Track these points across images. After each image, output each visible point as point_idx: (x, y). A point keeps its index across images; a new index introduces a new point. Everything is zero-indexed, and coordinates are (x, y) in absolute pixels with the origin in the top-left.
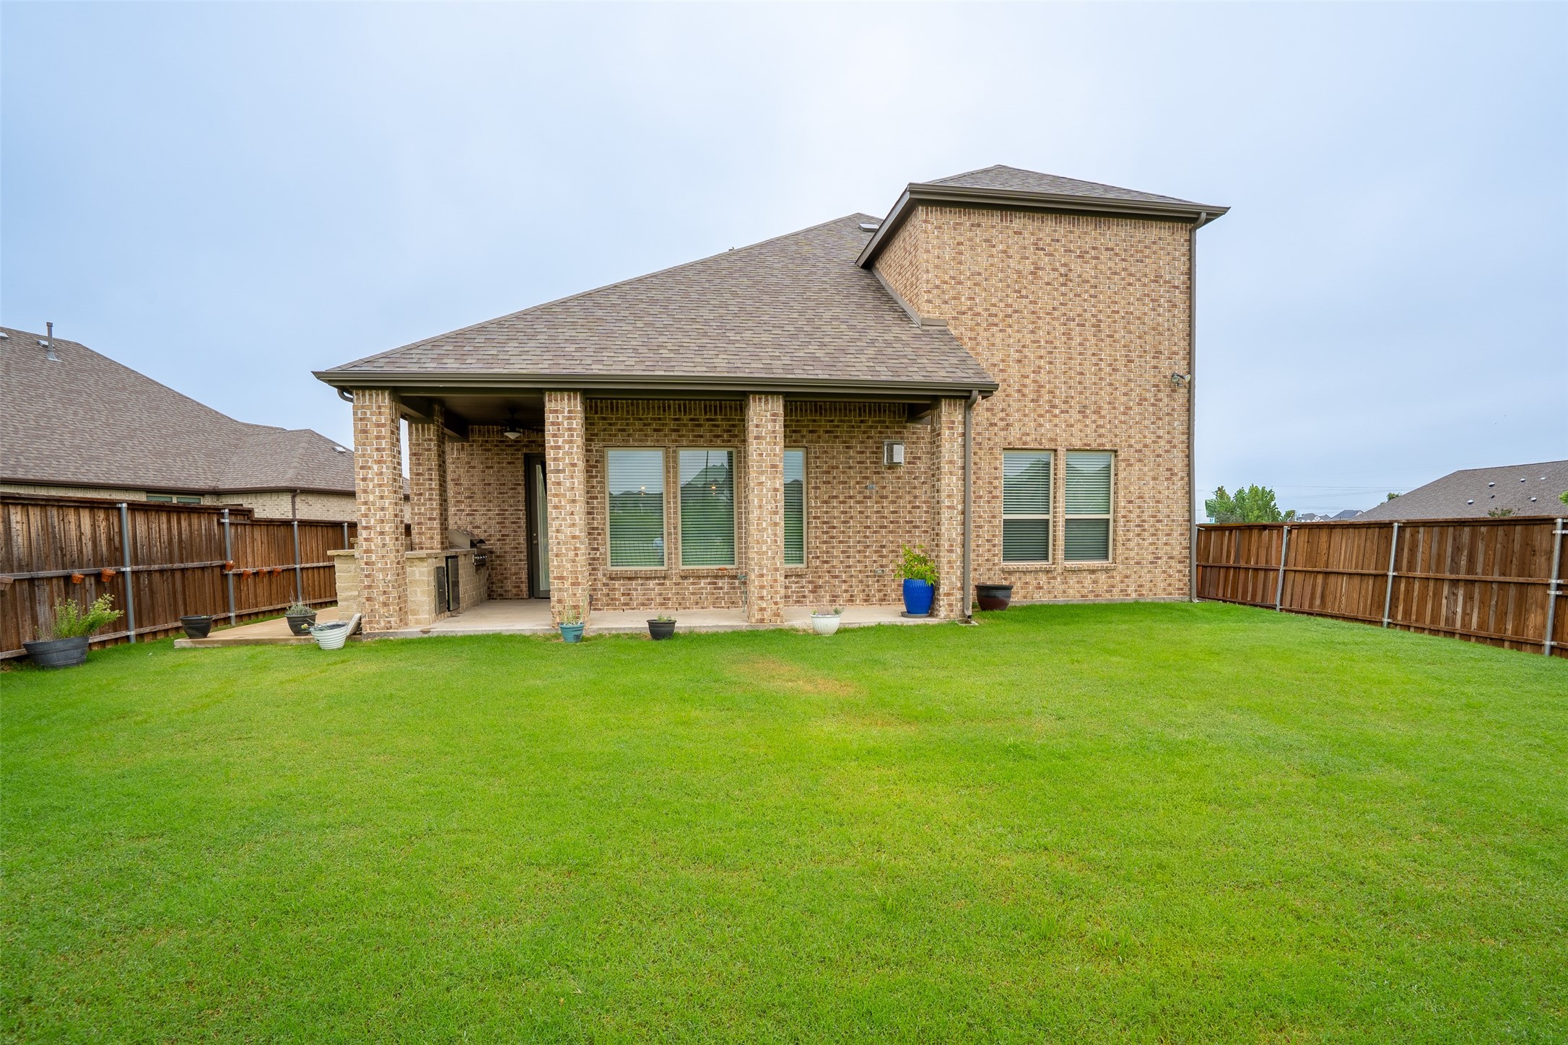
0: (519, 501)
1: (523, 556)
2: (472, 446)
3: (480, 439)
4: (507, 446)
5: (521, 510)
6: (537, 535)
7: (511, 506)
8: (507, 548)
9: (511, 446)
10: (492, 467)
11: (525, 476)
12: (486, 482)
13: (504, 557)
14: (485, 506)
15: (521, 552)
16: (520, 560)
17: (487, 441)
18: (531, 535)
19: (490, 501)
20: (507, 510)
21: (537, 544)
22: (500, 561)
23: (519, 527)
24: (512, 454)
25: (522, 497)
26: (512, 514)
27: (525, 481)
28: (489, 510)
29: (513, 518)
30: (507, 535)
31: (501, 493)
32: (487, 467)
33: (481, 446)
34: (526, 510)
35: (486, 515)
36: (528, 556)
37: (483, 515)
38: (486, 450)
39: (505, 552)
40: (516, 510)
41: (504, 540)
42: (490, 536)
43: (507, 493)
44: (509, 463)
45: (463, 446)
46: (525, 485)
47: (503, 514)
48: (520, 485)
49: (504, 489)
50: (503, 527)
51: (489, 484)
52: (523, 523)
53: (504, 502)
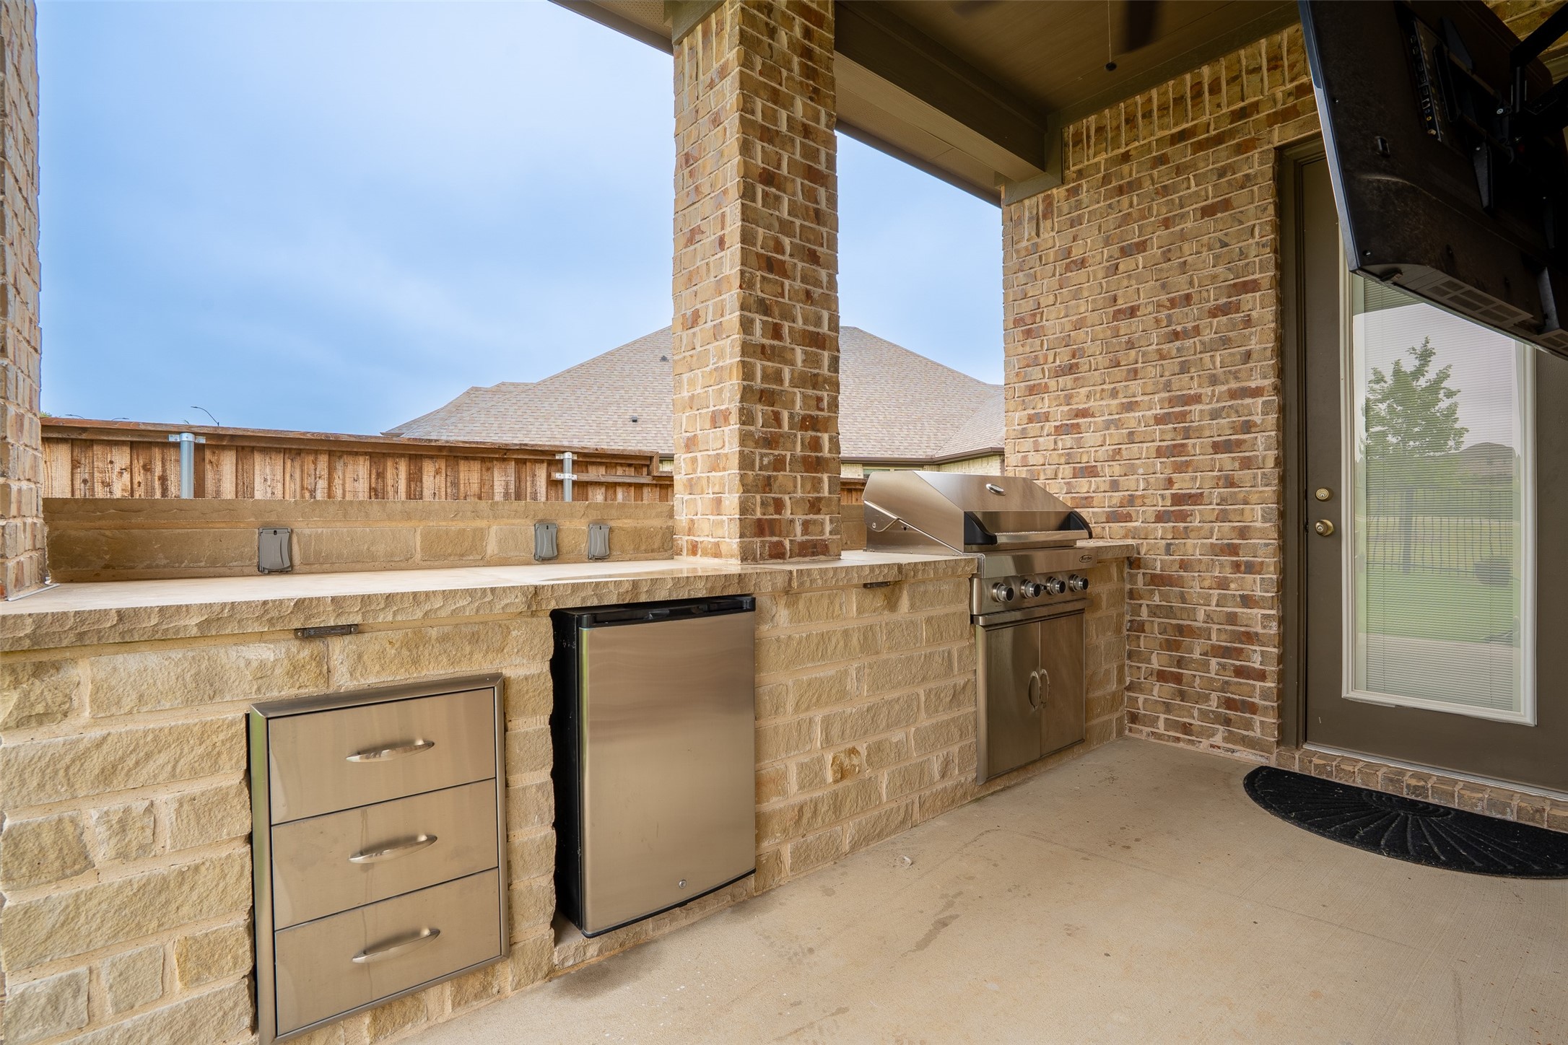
0: (1248, 356)
1: (1262, 585)
2: (1074, 192)
3: (1102, 158)
4: (1200, 146)
5: (1257, 392)
6: (1335, 496)
7: (1214, 381)
8: (1194, 548)
9: (1219, 140)
10: (1142, 247)
11: (1279, 250)
12: (1122, 304)
13: (1177, 582)
14: (1114, 393)
15: (1250, 568)
16: (1247, 601)
17: (1126, 157)
18: (1305, 495)
19: (1134, 374)
20: (1197, 399)
21: (1336, 534)
22: (1164, 596)
23: (1246, 464)
24: (1222, 173)
25: (1261, 339)
26: (1215, 415)
27: (1280, 266)
28: (1130, 407)
29: (1222, 428)
30: (1195, 499)
31: (1176, 336)
32: (1125, 252)
33: (1106, 180)
34: (1278, 390)
35: (1117, 424)
36: (1282, 585)
37: (1108, 425)
38: (1120, 191)
39: (1184, 565)
40: (1233, 394)
41: (1183, 517)
42: (1131, 500)
43: (1197, 331)
44: (1208, 212)
45: (1049, 202)
46: (1280, 283)
47: (1182, 417)
48: (1252, 287)
49: (1185, 318)
50: (1180, 468)
51: (1132, 312)
52: (1264, 446)
53: (1184, 368)
